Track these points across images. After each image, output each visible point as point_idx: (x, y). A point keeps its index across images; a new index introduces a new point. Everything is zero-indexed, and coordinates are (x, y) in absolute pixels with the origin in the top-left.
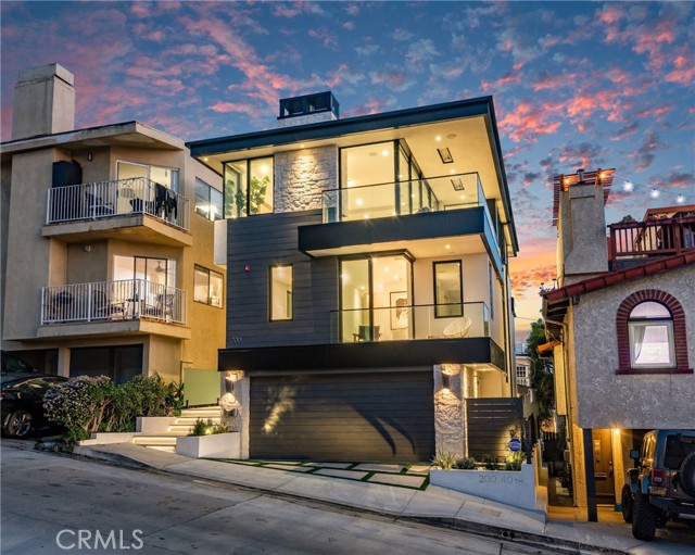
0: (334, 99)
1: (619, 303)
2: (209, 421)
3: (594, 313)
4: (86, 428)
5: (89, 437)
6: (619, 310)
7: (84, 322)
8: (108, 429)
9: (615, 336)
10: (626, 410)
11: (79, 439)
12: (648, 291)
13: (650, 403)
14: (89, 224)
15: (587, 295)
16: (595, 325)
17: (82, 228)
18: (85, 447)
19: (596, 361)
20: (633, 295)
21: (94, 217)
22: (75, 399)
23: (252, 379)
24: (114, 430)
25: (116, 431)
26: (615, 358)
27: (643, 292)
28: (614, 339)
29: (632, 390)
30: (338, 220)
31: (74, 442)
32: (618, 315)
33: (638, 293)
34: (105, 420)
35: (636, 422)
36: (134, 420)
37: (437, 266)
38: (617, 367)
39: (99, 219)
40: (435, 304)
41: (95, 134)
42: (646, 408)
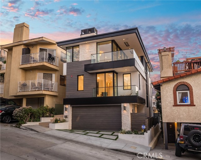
0: (96, 29)
1: (174, 85)
2: (59, 119)
3: (167, 88)
4: (25, 121)
5: (25, 123)
6: (174, 88)
7: (29, 91)
8: (32, 121)
9: (173, 95)
10: (176, 117)
11: (22, 124)
12: (182, 82)
13: (183, 115)
14: (31, 64)
15: (165, 83)
16: (167, 92)
17: (29, 66)
18: (23, 126)
19: (167, 103)
20: (178, 83)
21: (32, 63)
22: (20, 113)
23: (73, 107)
24: (33, 121)
25: (34, 122)
26: (173, 102)
27: (180, 82)
28: (172, 96)
29: (178, 111)
30: (96, 62)
31: (20, 125)
32: (174, 89)
33: (179, 83)
34: (31, 118)
35: (179, 120)
36: (39, 118)
37: (124, 75)
38: (173, 104)
39: (33, 63)
40: (124, 86)
41: (33, 41)
42: (182, 116)
